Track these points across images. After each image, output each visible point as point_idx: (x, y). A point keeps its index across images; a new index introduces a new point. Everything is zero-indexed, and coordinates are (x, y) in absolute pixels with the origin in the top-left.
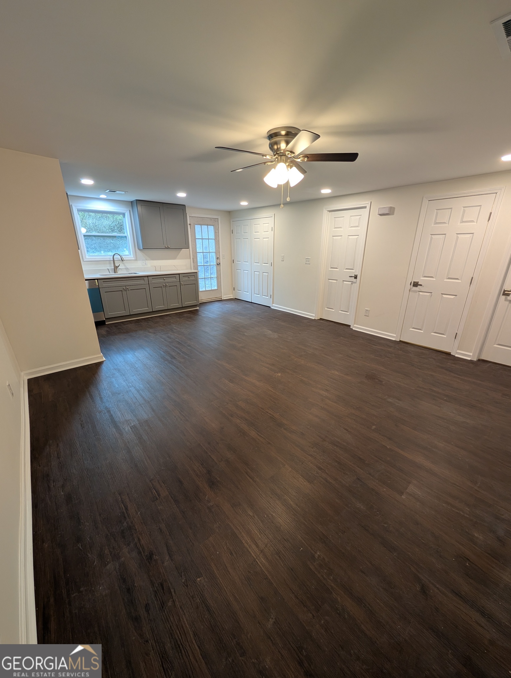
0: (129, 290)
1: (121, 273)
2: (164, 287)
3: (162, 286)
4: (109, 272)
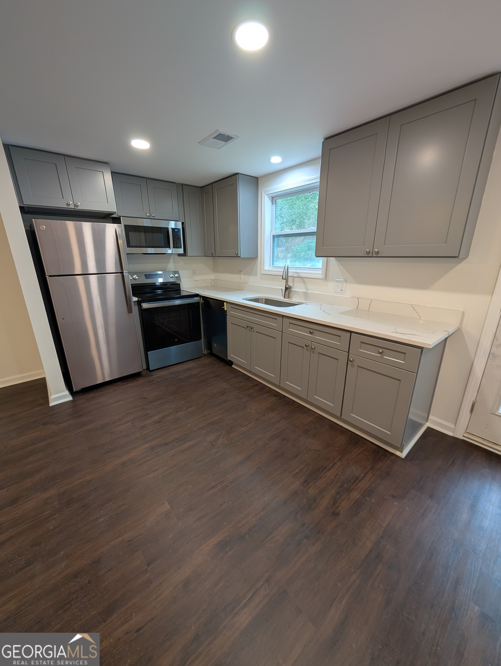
0: (254, 331)
3: (305, 346)
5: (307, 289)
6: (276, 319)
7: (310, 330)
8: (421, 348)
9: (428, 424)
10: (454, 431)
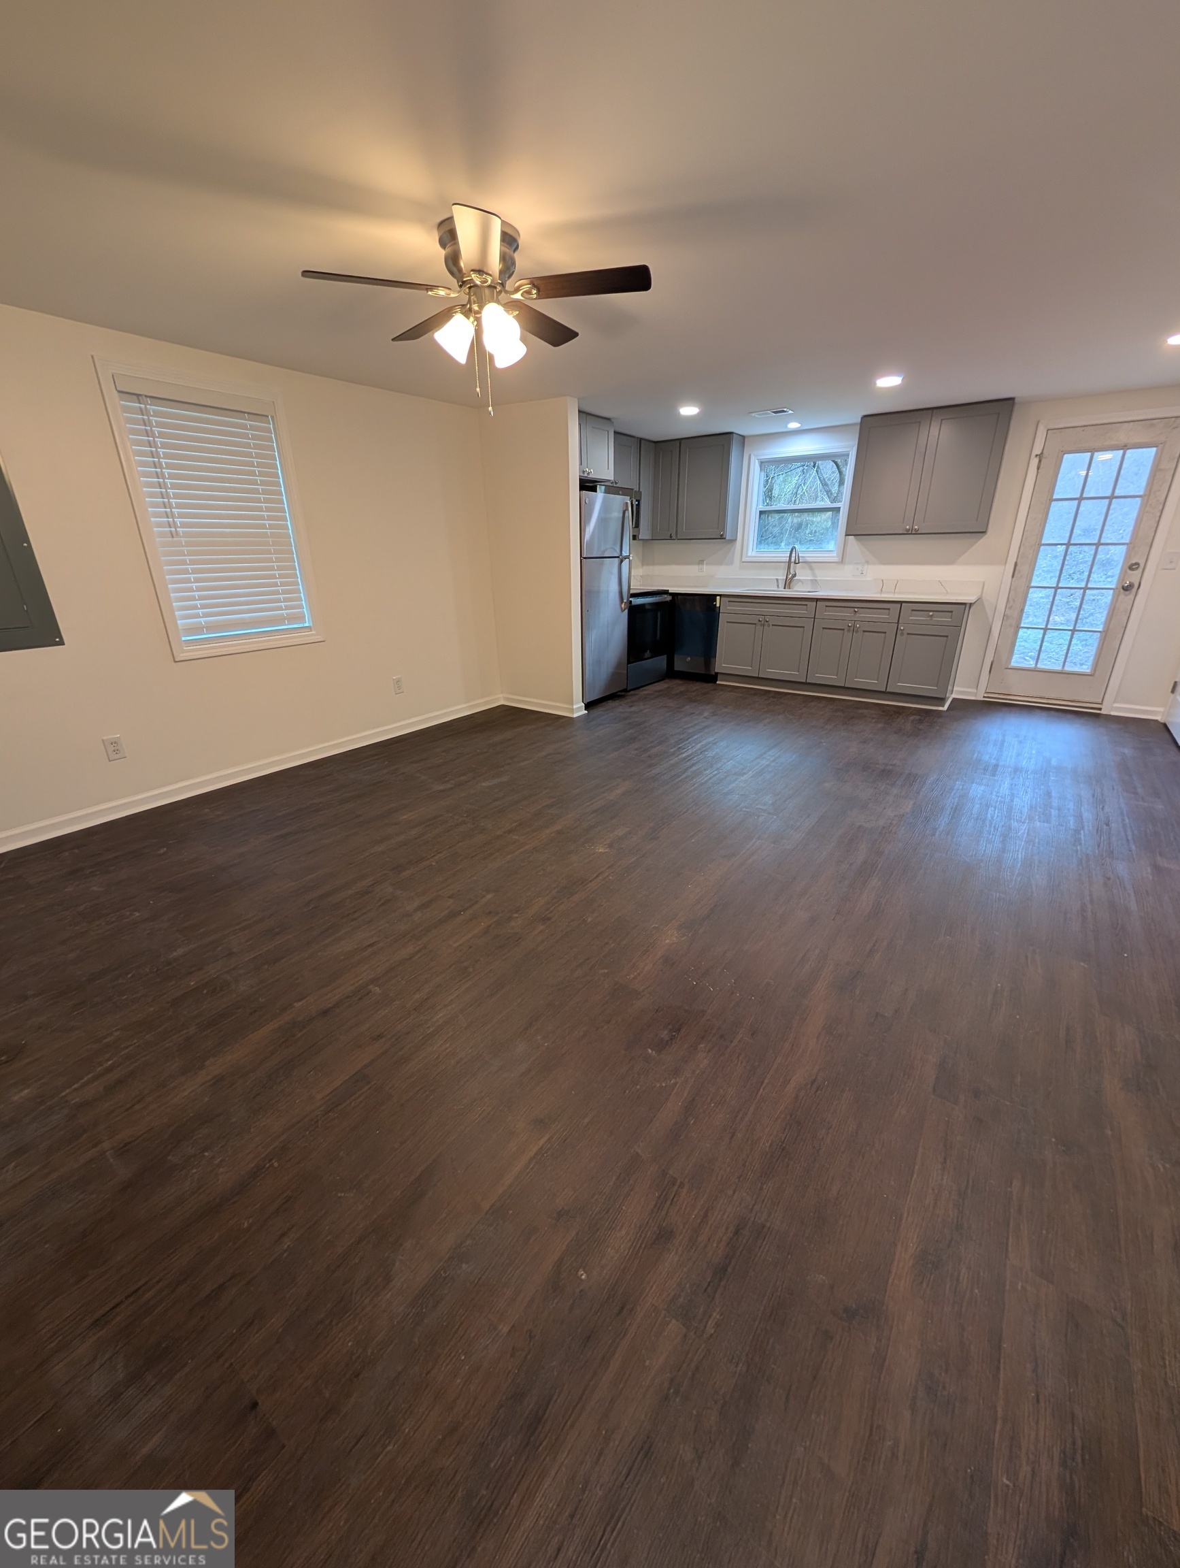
0: (769, 625)
1: (798, 591)
2: (849, 631)
3: (846, 628)
4: (778, 586)
5: (814, 575)
6: (807, 605)
7: (853, 609)
8: (965, 604)
9: (954, 696)
10: (975, 694)
